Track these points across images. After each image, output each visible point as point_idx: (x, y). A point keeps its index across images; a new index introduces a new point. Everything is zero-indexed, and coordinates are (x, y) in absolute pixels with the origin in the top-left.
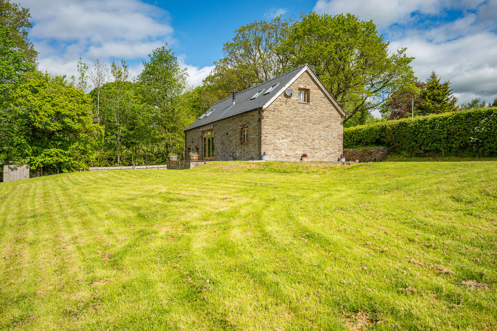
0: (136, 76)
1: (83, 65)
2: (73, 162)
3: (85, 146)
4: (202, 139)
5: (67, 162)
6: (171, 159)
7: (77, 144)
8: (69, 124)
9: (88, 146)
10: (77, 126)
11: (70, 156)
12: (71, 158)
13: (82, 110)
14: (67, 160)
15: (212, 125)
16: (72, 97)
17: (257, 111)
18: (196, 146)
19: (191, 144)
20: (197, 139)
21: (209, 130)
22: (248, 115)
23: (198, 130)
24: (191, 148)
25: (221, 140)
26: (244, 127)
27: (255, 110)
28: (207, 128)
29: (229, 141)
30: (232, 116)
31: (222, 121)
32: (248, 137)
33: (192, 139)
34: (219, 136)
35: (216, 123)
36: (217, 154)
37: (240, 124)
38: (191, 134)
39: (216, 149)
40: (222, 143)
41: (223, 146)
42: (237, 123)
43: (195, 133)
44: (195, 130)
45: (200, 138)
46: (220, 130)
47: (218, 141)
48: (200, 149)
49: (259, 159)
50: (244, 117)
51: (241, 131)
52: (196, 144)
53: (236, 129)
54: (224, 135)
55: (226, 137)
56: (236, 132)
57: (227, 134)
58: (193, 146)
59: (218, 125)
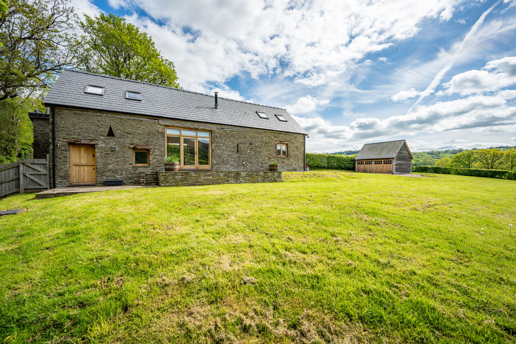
4: (164, 137)
15: (213, 126)
19: (102, 137)
20: (139, 134)
21: (196, 129)
22: (288, 135)
23: (146, 119)
24: (101, 144)
25: (236, 148)
26: (281, 142)
27: (300, 134)
28: (196, 126)
29: (255, 152)
30: (265, 129)
31: (240, 128)
32: (289, 152)
33: (108, 130)
34: (231, 143)
35: (223, 127)
36: (222, 162)
37: (276, 139)
38: (100, 118)
39: (220, 157)
40: (238, 152)
41: (241, 154)
42: (269, 137)
43: (132, 121)
44: (133, 118)
45: (160, 136)
46: (232, 136)
47: (224, 148)
48: (156, 151)
49: (304, 170)
50: (281, 135)
51: (276, 145)
52: (136, 141)
53: (269, 142)
54: (244, 144)
55: (248, 147)
56: (269, 145)
57: (251, 144)
58: (112, 143)
59: (229, 130)
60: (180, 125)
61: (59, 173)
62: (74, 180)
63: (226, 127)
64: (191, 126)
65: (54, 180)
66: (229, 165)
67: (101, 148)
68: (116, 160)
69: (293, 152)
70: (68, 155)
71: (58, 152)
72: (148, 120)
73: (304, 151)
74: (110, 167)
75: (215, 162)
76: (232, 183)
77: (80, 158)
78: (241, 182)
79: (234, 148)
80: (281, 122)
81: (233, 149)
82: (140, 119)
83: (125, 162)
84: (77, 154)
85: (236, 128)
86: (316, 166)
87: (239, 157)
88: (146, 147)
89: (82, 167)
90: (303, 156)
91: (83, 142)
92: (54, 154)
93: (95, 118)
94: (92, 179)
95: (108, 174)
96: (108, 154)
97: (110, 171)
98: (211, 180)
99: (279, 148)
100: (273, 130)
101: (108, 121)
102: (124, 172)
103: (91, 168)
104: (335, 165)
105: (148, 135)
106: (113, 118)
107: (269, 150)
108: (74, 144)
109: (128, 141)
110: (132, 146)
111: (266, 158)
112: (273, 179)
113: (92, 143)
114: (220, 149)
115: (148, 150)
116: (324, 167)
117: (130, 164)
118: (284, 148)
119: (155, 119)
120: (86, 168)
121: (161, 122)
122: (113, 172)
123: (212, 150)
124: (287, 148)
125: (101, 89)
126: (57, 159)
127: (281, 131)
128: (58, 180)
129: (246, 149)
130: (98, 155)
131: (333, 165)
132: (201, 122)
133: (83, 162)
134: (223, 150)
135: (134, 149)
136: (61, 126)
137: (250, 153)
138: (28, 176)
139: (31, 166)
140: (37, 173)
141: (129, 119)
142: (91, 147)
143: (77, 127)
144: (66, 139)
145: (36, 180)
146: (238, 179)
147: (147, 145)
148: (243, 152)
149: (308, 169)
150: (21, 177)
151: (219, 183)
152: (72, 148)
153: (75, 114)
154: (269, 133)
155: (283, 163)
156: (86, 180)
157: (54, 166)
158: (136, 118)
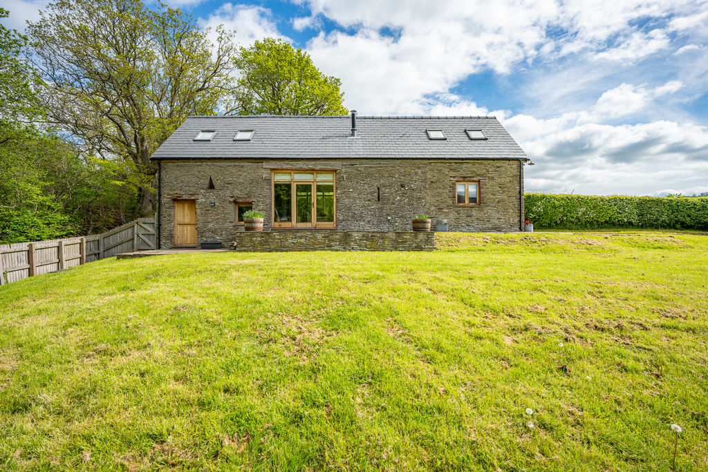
4: (270, 185)
18: (235, 197)
19: (202, 191)
20: (240, 183)
21: (312, 171)
22: (481, 164)
23: (248, 164)
24: (201, 200)
25: (376, 194)
26: (465, 179)
27: (509, 159)
28: (311, 165)
29: (411, 198)
30: (429, 159)
31: (382, 162)
32: (482, 196)
33: (208, 181)
34: (366, 186)
35: (353, 162)
36: (353, 217)
37: (452, 174)
38: (200, 168)
39: (349, 209)
40: (379, 200)
41: (384, 204)
42: (440, 171)
43: (232, 169)
44: (233, 164)
45: (264, 183)
46: (369, 175)
47: (355, 195)
48: (260, 204)
49: (521, 230)
50: (464, 165)
51: (454, 184)
52: (237, 193)
53: (438, 180)
54: (390, 186)
55: (397, 191)
56: (438, 184)
57: (403, 186)
58: (212, 196)
59: (362, 167)
60: (290, 166)
61: (164, 234)
62: (178, 241)
63: (358, 162)
64: (305, 167)
65: (159, 241)
66: (364, 221)
67: (201, 203)
68: (216, 217)
69: (494, 195)
70: (172, 213)
71: (163, 209)
72: (251, 164)
73: (520, 192)
74: (210, 225)
75: (341, 218)
76: (337, 250)
77: (184, 216)
78: (353, 249)
79: (371, 193)
80: (473, 142)
81: (370, 197)
82: (241, 164)
83: (225, 220)
84: (182, 211)
85: (375, 161)
86: (606, 222)
87: (381, 209)
88: (248, 200)
89: (185, 226)
90: (517, 203)
91: (184, 197)
92: (159, 212)
93: (196, 168)
94: (195, 241)
95: (208, 234)
96: (208, 210)
97: (209, 230)
98: (303, 244)
99: (460, 189)
100: (445, 159)
101: (209, 170)
102: (224, 233)
103: (193, 228)
104: (664, 218)
105: (251, 184)
106: (213, 167)
107: (439, 194)
108: (177, 200)
109: (228, 193)
110: (232, 200)
111: (433, 208)
112: (414, 245)
113: (193, 198)
114: (348, 197)
115: (251, 203)
116: (630, 223)
117: (230, 222)
118: (472, 189)
119: (258, 163)
120: (189, 227)
121: (265, 165)
122: (212, 232)
123: (337, 199)
124: (480, 189)
125: (212, 133)
126: (162, 217)
127: (462, 159)
128: (163, 241)
129: (394, 194)
130: (198, 211)
131: (657, 220)
132: (319, 159)
133: (187, 220)
134: (354, 199)
135: (235, 202)
136: (166, 180)
137: (400, 201)
138: (141, 236)
139: (143, 225)
140: (148, 233)
141: (229, 166)
142: (192, 202)
143: (179, 181)
144: (170, 195)
145: (146, 240)
146: (347, 243)
147: (249, 197)
148: (389, 199)
149: (531, 227)
150: (136, 236)
151: (315, 249)
152: (176, 205)
153: (178, 166)
154: (439, 165)
155: (469, 216)
156: (189, 242)
157: (159, 225)
158: (237, 164)
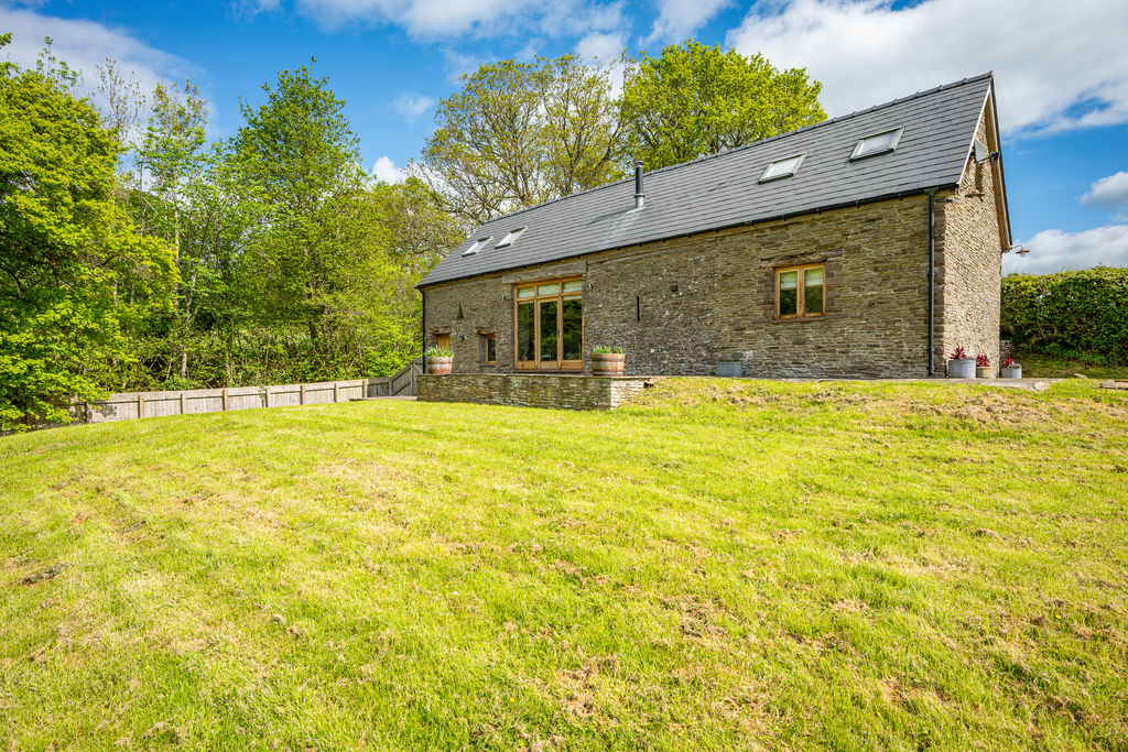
0: (226, 140)
1: (59, 67)
2: (44, 376)
3: (97, 318)
4: (513, 307)
5: (18, 376)
6: (438, 366)
7: (64, 307)
8: (36, 221)
9: (109, 318)
10: (69, 236)
11: (29, 352)
12: (39, 363)
13: (91, 173)
14: (16, 370)
15: (582, 262)
16: (43, 115)
17: (923, 199)
18: (480, 328)
19: (454, 322)
20: (483, 308)
22: (829, 220)
23: (490, 280)
24: (453, 333)
25: (634, 310)
26: (793, 261)
31: (641, 250)
32: (831, 294)
33: (459, 309)
35: (602, 258)
38: (452, 293)
39: (599, 337)
40: (638, 319)
41: (646, 325)
42: (740, 251)
43: (477, 289)
44: (477, 283)
46: (623, 277)
47: (606, 313)
48: (502, 335)
51: (772, 274)
52: (481, 322)
53: (737, 271)
54: (655, 292)
55: (665, 300)
56: (737, 279)
57: (675, 290)
58: (461, 328)
59: (614, 261)
63: (608, 256)
67: (453, 338)
69: (860, 289)
72: (493, 280)
73: (930, 275)
79: (628, 308)
83: (473, 359)
87: (641, 335)
91: (440, 331)
93: (449, 293)
96: (459, 346)
101: (458, 294)
105: (492, 308)
106: (461, 289)
107: (739, 299)
109: (474, 322)
110: (476, 331)
111: (725, 328)
113: (447, 331)
114: (597, 318)
115: (494, 335)
117: (477, 362)
119: (499, 277)
121: (505, 280)
123: (585, 322)
124: (826, 278)
129: (661, 306)
134: (605, 319)
135: (480, 334)
137: (671, 318)
141: (474, 286)
143: (437, 311)
147: (491, 327)
148: (653, 317)
153: (436, 292)
155: (801, 343)
